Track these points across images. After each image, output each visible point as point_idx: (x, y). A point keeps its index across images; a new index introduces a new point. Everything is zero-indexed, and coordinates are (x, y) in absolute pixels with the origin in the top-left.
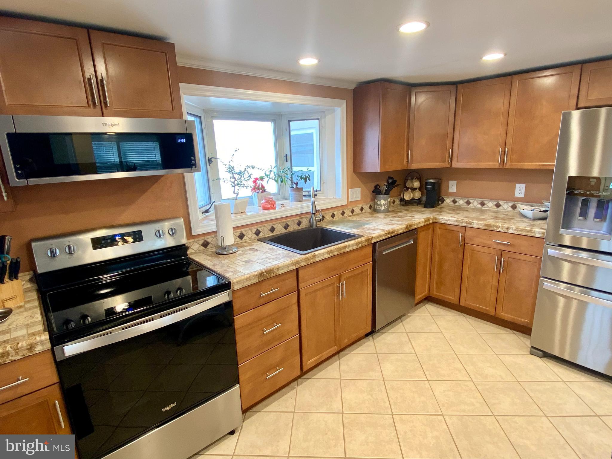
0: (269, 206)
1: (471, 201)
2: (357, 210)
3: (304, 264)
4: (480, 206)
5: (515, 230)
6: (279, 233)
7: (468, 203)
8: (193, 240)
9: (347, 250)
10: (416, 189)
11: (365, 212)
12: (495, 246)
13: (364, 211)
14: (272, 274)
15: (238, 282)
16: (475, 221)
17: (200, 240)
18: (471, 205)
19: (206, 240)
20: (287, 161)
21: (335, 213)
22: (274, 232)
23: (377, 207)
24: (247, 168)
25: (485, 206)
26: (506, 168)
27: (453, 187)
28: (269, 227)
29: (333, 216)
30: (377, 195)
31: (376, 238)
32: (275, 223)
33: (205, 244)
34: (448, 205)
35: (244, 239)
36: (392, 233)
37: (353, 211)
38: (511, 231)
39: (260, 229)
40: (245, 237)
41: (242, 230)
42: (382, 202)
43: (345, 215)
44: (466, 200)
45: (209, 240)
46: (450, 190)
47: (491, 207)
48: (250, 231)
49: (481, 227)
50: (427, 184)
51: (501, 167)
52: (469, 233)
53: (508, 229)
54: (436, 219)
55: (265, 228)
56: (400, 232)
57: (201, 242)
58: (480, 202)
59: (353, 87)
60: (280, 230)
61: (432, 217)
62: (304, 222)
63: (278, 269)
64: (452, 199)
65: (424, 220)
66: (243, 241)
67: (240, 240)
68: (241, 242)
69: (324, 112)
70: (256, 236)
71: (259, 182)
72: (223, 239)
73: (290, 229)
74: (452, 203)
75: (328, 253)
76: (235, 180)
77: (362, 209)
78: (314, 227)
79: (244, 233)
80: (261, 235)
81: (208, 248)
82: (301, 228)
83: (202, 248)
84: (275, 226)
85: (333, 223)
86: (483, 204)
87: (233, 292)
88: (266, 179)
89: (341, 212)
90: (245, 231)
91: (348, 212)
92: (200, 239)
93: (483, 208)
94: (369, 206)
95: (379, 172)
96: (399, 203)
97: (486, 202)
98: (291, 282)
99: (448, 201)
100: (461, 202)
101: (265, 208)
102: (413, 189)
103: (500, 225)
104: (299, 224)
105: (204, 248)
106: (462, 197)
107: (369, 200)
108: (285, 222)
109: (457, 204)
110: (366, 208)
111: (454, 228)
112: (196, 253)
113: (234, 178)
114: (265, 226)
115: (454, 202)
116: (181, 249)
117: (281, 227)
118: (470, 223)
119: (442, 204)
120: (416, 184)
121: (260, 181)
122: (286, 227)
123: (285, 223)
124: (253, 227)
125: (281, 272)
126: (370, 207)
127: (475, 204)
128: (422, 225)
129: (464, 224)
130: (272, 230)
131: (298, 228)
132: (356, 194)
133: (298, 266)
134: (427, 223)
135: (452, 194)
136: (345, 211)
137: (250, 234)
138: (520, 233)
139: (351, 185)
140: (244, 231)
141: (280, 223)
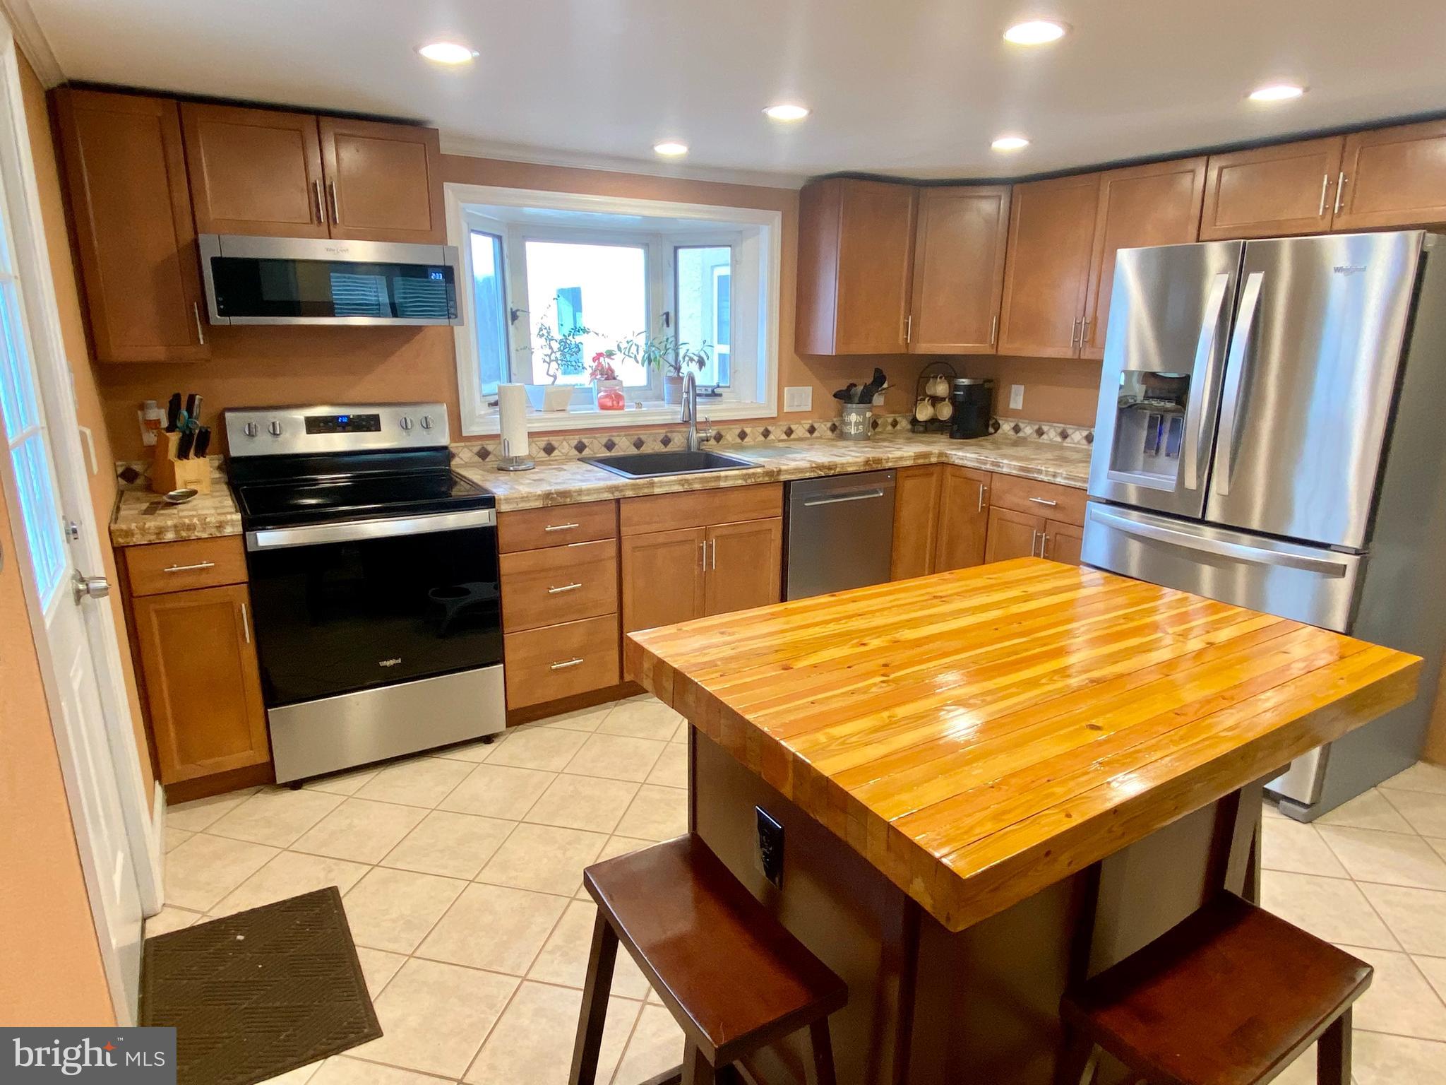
0: (610, 404)
1: (1045, 428)
2: (800, 430)
3: (630, 493)
4: (1059, 439)
5: (1066, 478)
6: (622, 453)
7: (1040, 433)
8: (463, 444)
9: (723, 484)
10: (943, 399)
11: (820, 438)
13: (816, 434)
14: (568, 500)
15: (508, 500)
16: (1005, 461)
17: (474, 446)
18: (1045, 436)
19: (485, 446)
20: (668, 325)
21: (748, 430)
22: (613, 450)
23: (846, 429)
24: (573, 331)
25: (1068, 440)
26: (1086, 357)
27: (1016, 398)
28: (604, 441)
29: (743, 435)
30: (845, 403)
31: (788, 472)
32: (614, 434)
33: (483, 454)
34: (1006, 437)
35: (553, 455)
36: (830, 468)
37: (789, 432)
38: (1059, 480)
39: (585, 441)
40: (556, 453)
41: (551, 438)
42: (853, 418)
43: (771, 437)
44: (1036, 427)
45: (490, 448)
46: (1012, 406)
47: (1078, 443)
48: (565, 443)
49: (1015, 472)
50: (957, 388)
51: (1076, 357)
52: (997, 485)
53: (1054, 476)
55: (594, 441)
56: (850, 469)
57: (476, 449)
58: (1059, 430)
59: (799, 185)
60: (624, 447)
62: (676, 441)
63: (580, 492)
64: (1012, 425)
65: (913, 454)
66: (552, 458)
67: (546, 455)
68: (548, 459)
69: (741, 232)
70: (576, 453)
71: (605, 362)
72: (507, 446)
73: (646, 449)
74: (1012, 433)
76: (553, 352)
77: (812, 430)
78: (694, 449)
79: (555, 444)
80: (586, 452)
81: (487, 460)
82: (669, 450)
83: (477, 459)
84: (616, 440)
85: (740, 448)
86: (1064, 435)
87: (498, 513)
88: (618, 356)
89: (761, 429)
90: (557, 441)
91: (777, 433)
92: (474, 443)
93: (1065, 444)
94: (829, 424)
95: (834, 354)
97: (1070, 432)
98: (605, 521)
99: (1006, 427)
100: (1028, 430)
101: (603, 407)
102: (935, 400)
103: (1043, 468)
104: (666, 442)
105: (480, 460)
106: (1031, 420)
107: (833, 414)
108: (637, 434)
109: (1021, 434)
110: (823, 428)
111: (971, 474)
112: (467, 465)
113: (551, 348)
114: (595, 438)
115: (1017, 429)
116: (444, 454)
117: (627, 443)
118: (997, 464)
119: (995, 435)
120: (941, 389)
121: (607, 360)
122: (639, 444)
123: (636, 437)
124: (572, 437)
125: (585, 499)
126: (834, 428)
127: (1052, 435)
128: (909, 463)
129: (989, 467)
130: (610, 446)
131: (663, 449)
132: (802, 398)
133: (617, 495)
134: (921, 461)
135: (1016, 414)
136: (770, 428)
137: (565, 447)
138: (1072, 483)
139: (786, 379)
140: (555, 441)
141: (625, 435)
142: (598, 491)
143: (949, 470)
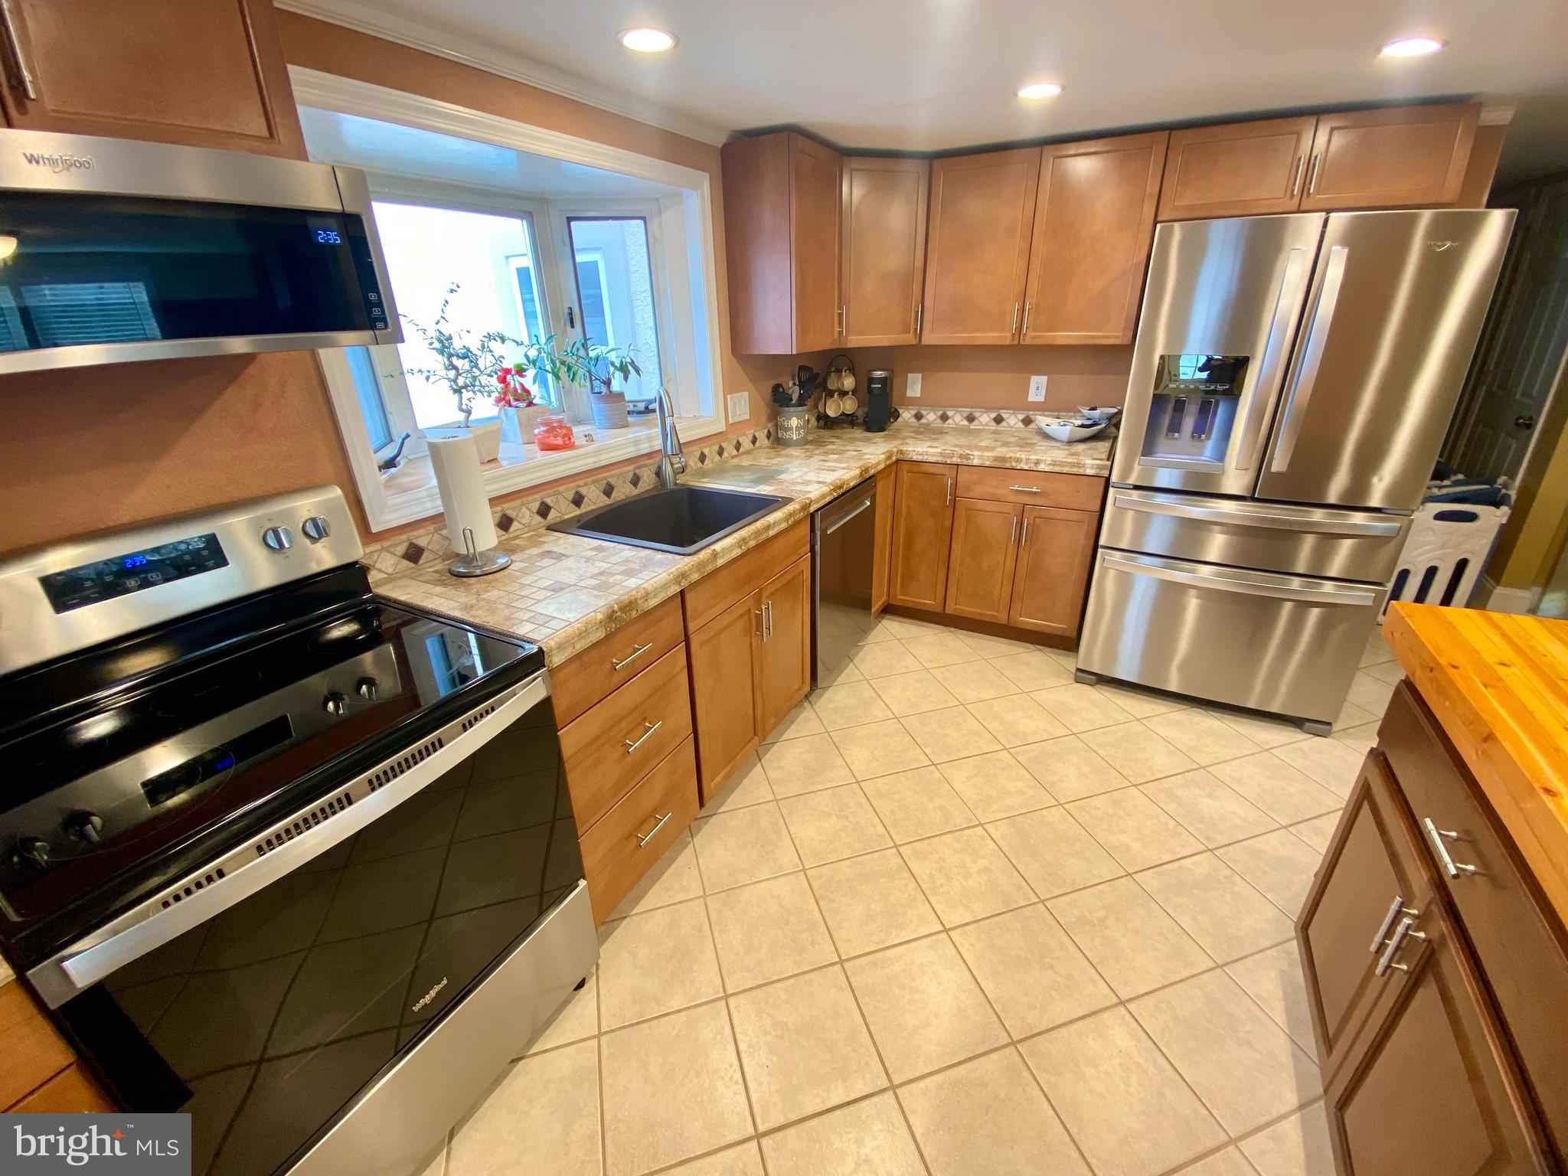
0: (559, 441)
1: (950, 413)
2: (746, 444)
3: (695, 577)
4: (965, 422)
5: (1049, 465)
6: (594, 507)
7: (944, 418)
8: (377, 546)
9: (771, 533)
10: (847, 393)
11: (760, 447)
12: (1012, 498)
13: (758, 444)
14: (634, 612)
15: (561, 647)
16: (976, 453)
17: (399, 544)
18: (950, 421)
19: (414, 541)
20: (573, 326)
21: (706, 451)
22: (582, 506)
23: (787, 435)
24: (487, 339)
25: (976, 422)
26: (1026, 343)
27: (915, 386)
28: (571, 495)
29: (703, 458)
30: (780, 406)
31: (817, 501)
32: (581, 483)
33: (414, 554)
34: (907, 424)
35: (512, 529)
36: (841, 487)
37: (738, 446)
38: (1042, 467)
39: (548, 501)
40: (515, 526)
41: (506, 506)
42: (794, 422)
43: (725, 454)
44: (940, 413)
45: (422, 542)
46: (910, 393)
47: (987, 425)
48: (524, 509)
49: (987, 463)
50: (871, 380)
51: (1016, 342)
52: (964, 477)
53: (1037, 463)
54: (901, 452)
55: (560, 497)
56: (852, 484)
57: (401, 549)
58: (965, 414)
59: (719, 140)
60: (595, 501)
61: (895, 450)
62: (645, 478)
63: (647, 596)
64: (913, 412)
65: (883, 456)
66: (511, 536)
67: (504, 533)
68: (506, 536)
69: (657, 200)
70: (540, 519)
71: (514, 381)
72: (469, 536)
73: (619, 495)
74: (913, 420)
75: (739, 544)
76: (458, 375)
77: (754, 440)
78: (670, 486)
79: (511, 513)
80: (553, 515)
81: (421, 562)
82: (641, 491)
83: (406, 563)
84: (583, 491)
85: (704, 474)
86: (971, 419)
87: (551, 671)
88: (531, 373)
89: (716, 448)
90: (513, 509)
91: (730, 449)
92: (397, 539)
93: (972, 427)
94: (766, 432)
95: (794, 352)
96: (816, 424)
97: (977, 415)
99: (907, 415)
100: (931, 417)
101: (547, 447)
102: (843, 394)
103: (1023, 456)
104: (635, 481)
105: (412, 565)
106: (933, 407)
107: (764, 419)
108: (605, 478)
109: (923, 421)
110: (762, 435)
111: (937, 470)
112: (390, 579)
113: (455, 368)
114: (560, 493)
115: (918, 417)
116: (352, 575)
117: (598, 492)
118: (967, 457)
119: (895, 423)
120: (849, 382)
121: (517, 377)
122: (608, 491)
123: (605, 482)
124: (530, 498)
125: (653, 603)
126: (769, 436)
127: (957, 419)
128: (882, 467)
129: (955, 460)
130: (578, 500)
131: (636, 492)
132: (743, 405)
133: (684, 583)
134: (888, 462)
135: (912, 402)
136: (723, 445)
137: (525, 516)
138: (1057, 469)
139: (730, 387)
140: (510, 508)
141: (594, 482)
142: (665, 586)
143: (906, 467)
